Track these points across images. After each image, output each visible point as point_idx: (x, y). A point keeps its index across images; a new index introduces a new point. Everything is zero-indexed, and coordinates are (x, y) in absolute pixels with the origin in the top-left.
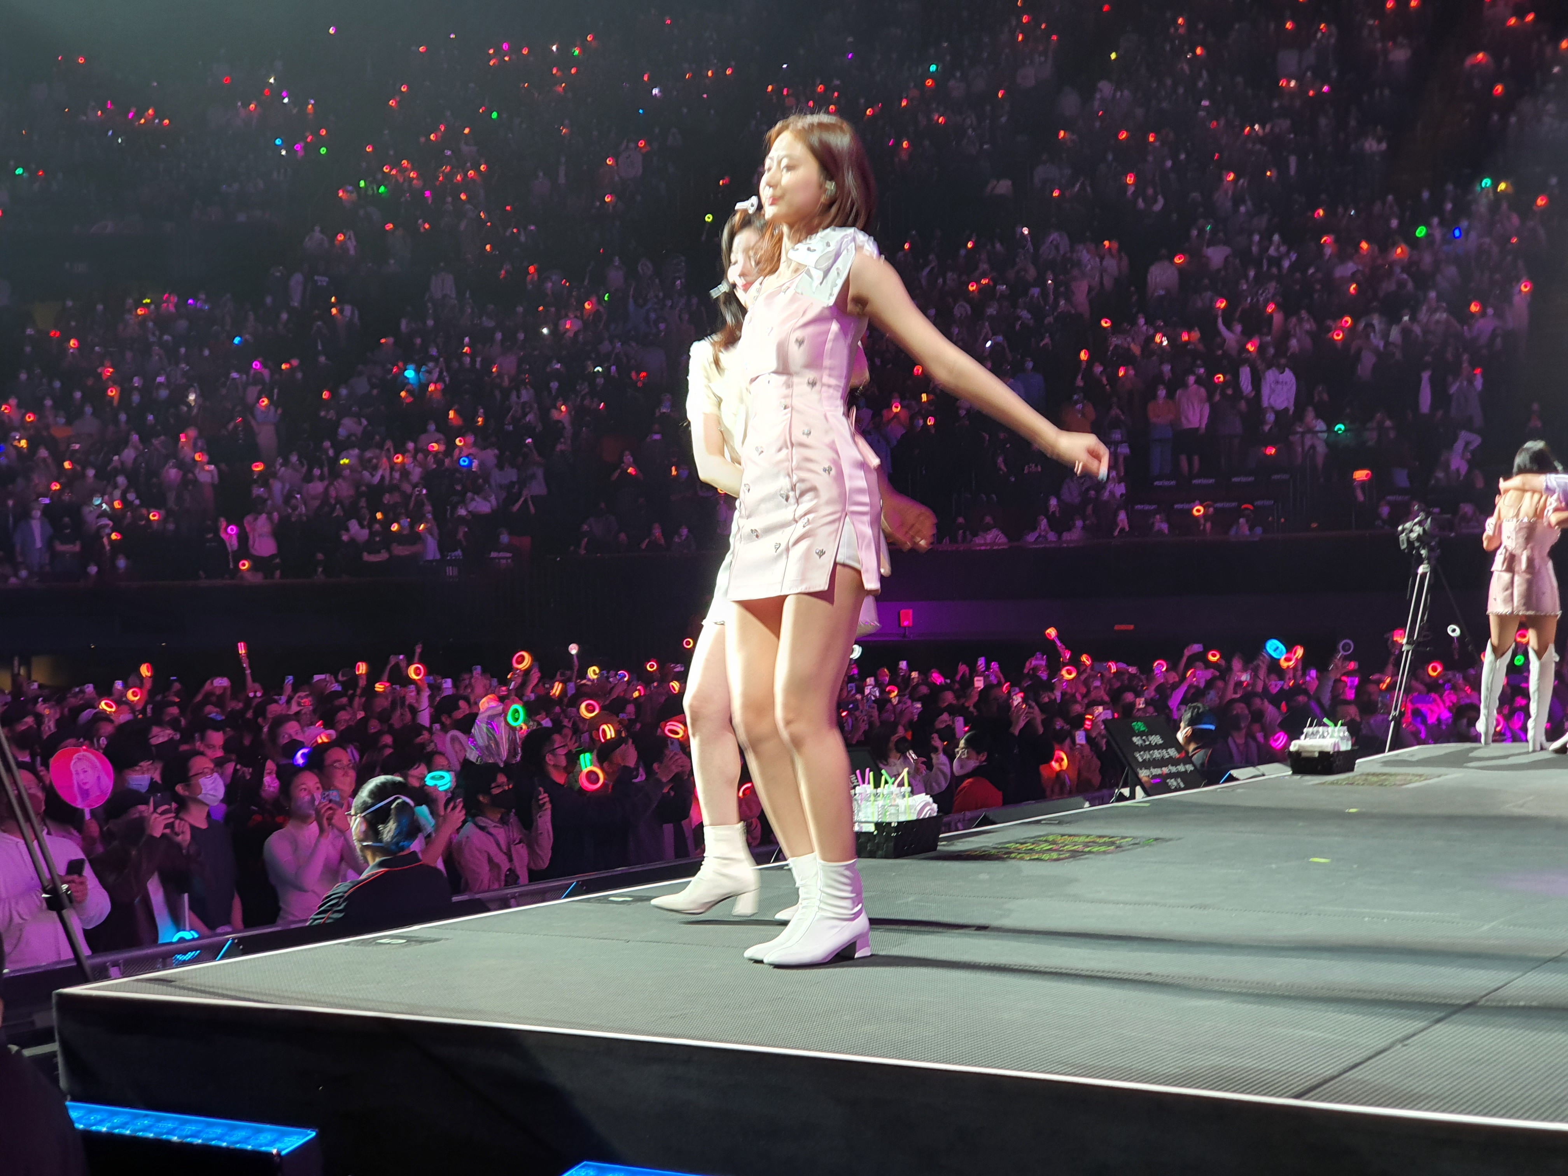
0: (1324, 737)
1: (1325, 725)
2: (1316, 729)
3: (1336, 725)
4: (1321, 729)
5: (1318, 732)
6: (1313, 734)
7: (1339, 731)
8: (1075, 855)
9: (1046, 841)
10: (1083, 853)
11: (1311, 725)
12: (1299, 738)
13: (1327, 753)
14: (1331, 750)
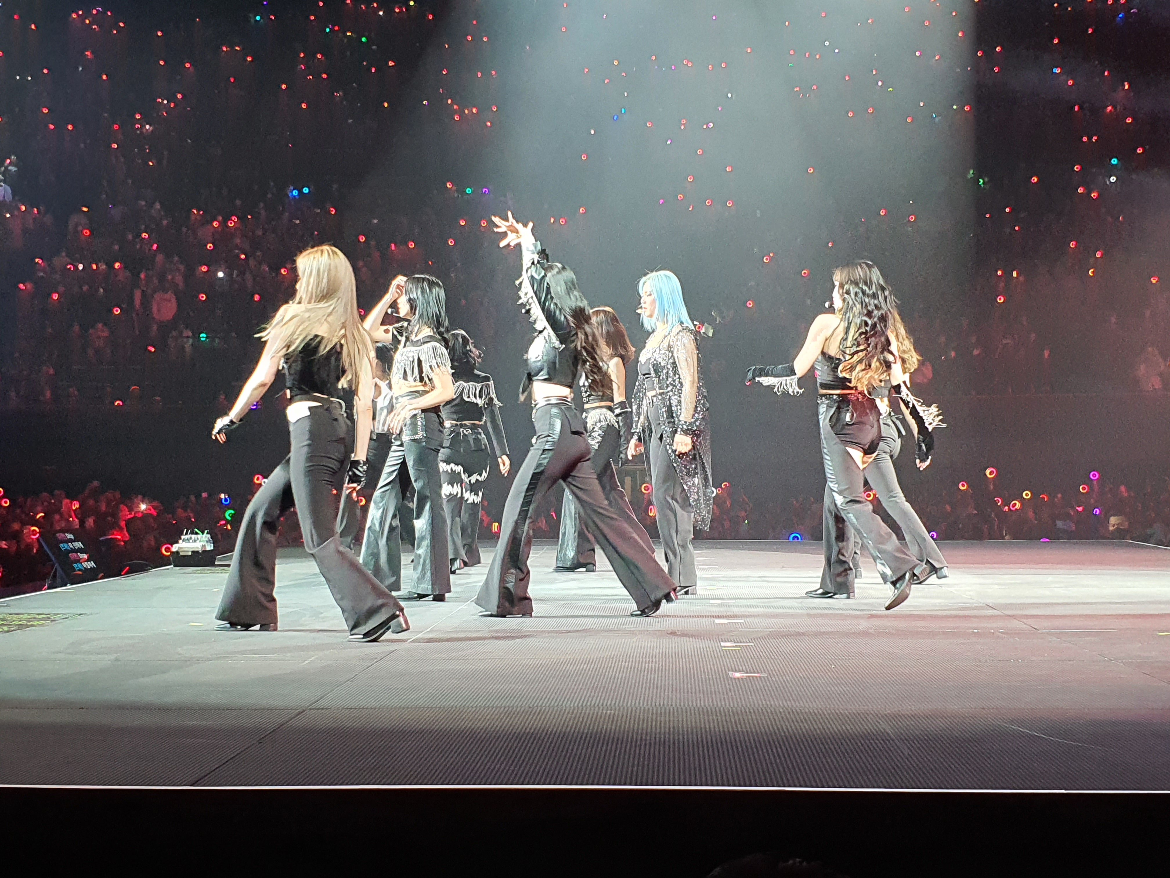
0: (195, 541)
1: (197, 533)
2: (190, 536)
3: (203, 533)
4: (193, 536)
5: (191, 538)
6: (188, 540)
7: (206, 537)
11: (186, 534)
12: (177, 542)
13: (198, 552)
14: (200, 550)
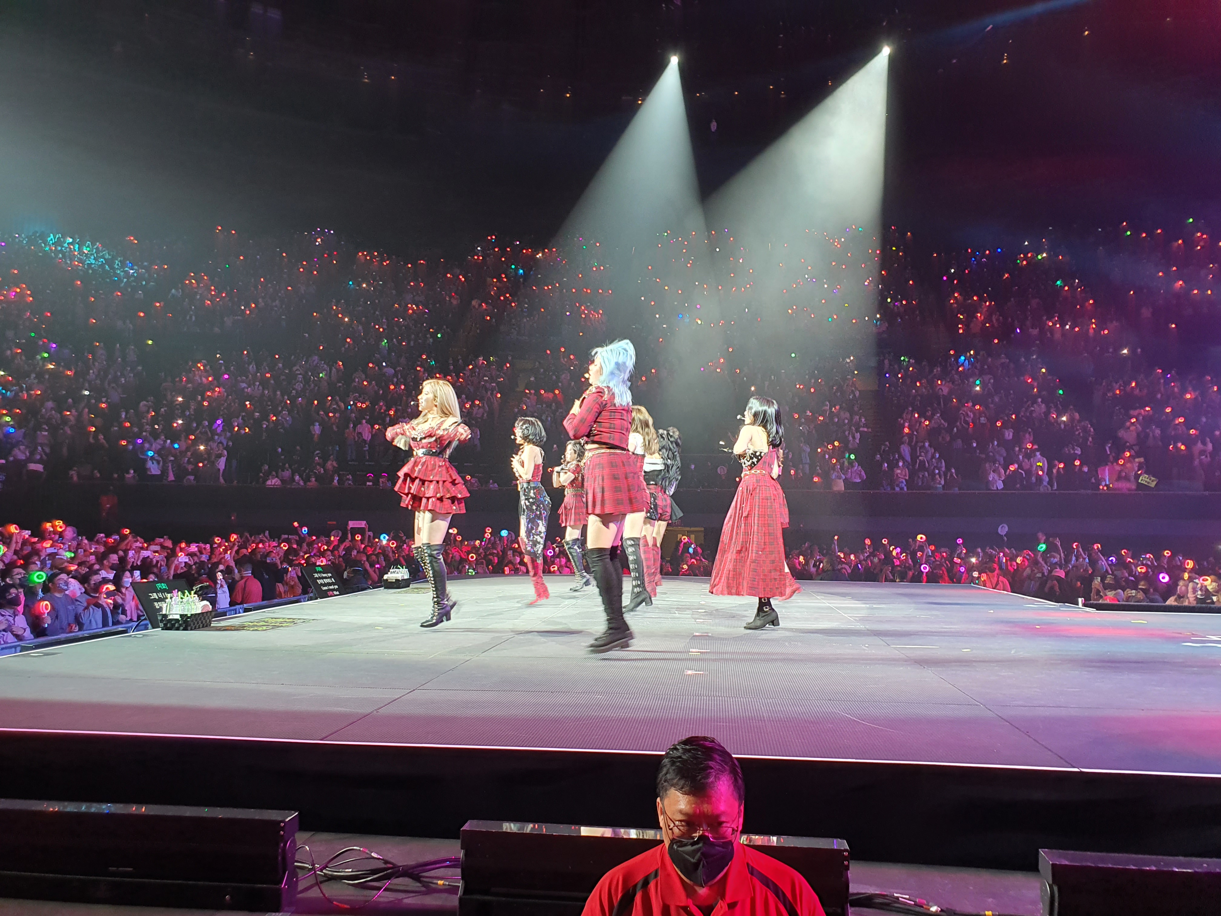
0: (397, 573)
1: (399, 568)
2: (394, 570)
3: (403, 568)
4: (397, 570)
6: (394, 572)
7: (404, 571)
8: (274, 627)
9: (264, 621)
10: (279, 626)
11: (392, 568)
12: (387, 574)
13: (399, 580)
14: (400, 578)
